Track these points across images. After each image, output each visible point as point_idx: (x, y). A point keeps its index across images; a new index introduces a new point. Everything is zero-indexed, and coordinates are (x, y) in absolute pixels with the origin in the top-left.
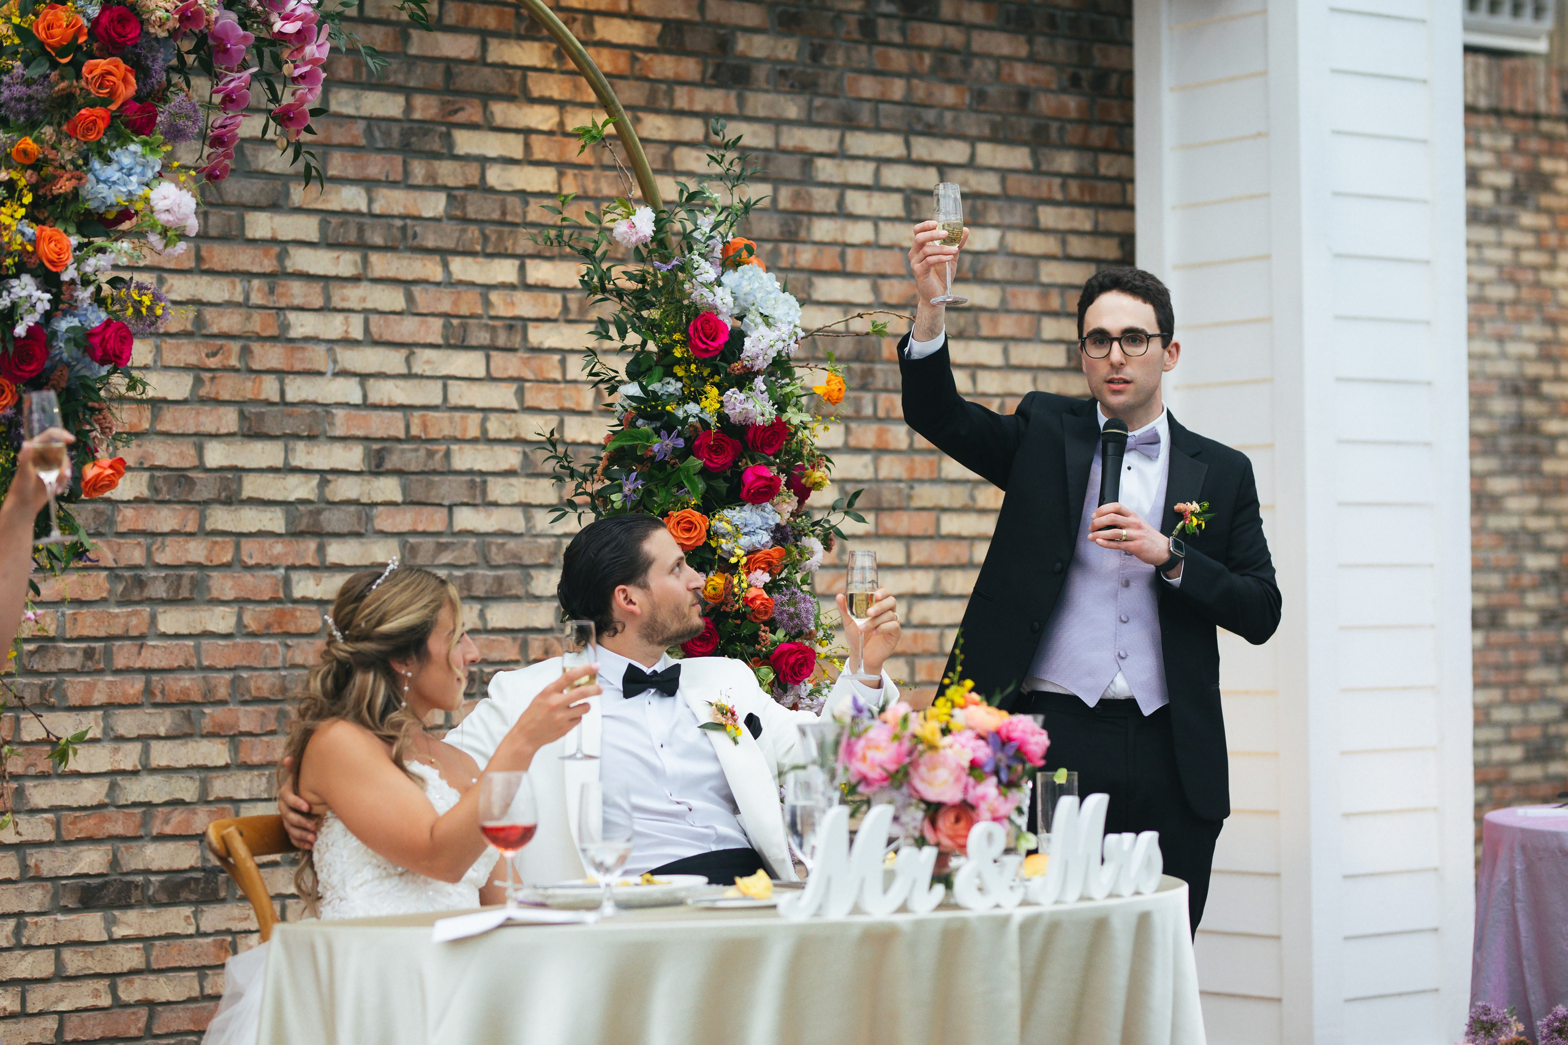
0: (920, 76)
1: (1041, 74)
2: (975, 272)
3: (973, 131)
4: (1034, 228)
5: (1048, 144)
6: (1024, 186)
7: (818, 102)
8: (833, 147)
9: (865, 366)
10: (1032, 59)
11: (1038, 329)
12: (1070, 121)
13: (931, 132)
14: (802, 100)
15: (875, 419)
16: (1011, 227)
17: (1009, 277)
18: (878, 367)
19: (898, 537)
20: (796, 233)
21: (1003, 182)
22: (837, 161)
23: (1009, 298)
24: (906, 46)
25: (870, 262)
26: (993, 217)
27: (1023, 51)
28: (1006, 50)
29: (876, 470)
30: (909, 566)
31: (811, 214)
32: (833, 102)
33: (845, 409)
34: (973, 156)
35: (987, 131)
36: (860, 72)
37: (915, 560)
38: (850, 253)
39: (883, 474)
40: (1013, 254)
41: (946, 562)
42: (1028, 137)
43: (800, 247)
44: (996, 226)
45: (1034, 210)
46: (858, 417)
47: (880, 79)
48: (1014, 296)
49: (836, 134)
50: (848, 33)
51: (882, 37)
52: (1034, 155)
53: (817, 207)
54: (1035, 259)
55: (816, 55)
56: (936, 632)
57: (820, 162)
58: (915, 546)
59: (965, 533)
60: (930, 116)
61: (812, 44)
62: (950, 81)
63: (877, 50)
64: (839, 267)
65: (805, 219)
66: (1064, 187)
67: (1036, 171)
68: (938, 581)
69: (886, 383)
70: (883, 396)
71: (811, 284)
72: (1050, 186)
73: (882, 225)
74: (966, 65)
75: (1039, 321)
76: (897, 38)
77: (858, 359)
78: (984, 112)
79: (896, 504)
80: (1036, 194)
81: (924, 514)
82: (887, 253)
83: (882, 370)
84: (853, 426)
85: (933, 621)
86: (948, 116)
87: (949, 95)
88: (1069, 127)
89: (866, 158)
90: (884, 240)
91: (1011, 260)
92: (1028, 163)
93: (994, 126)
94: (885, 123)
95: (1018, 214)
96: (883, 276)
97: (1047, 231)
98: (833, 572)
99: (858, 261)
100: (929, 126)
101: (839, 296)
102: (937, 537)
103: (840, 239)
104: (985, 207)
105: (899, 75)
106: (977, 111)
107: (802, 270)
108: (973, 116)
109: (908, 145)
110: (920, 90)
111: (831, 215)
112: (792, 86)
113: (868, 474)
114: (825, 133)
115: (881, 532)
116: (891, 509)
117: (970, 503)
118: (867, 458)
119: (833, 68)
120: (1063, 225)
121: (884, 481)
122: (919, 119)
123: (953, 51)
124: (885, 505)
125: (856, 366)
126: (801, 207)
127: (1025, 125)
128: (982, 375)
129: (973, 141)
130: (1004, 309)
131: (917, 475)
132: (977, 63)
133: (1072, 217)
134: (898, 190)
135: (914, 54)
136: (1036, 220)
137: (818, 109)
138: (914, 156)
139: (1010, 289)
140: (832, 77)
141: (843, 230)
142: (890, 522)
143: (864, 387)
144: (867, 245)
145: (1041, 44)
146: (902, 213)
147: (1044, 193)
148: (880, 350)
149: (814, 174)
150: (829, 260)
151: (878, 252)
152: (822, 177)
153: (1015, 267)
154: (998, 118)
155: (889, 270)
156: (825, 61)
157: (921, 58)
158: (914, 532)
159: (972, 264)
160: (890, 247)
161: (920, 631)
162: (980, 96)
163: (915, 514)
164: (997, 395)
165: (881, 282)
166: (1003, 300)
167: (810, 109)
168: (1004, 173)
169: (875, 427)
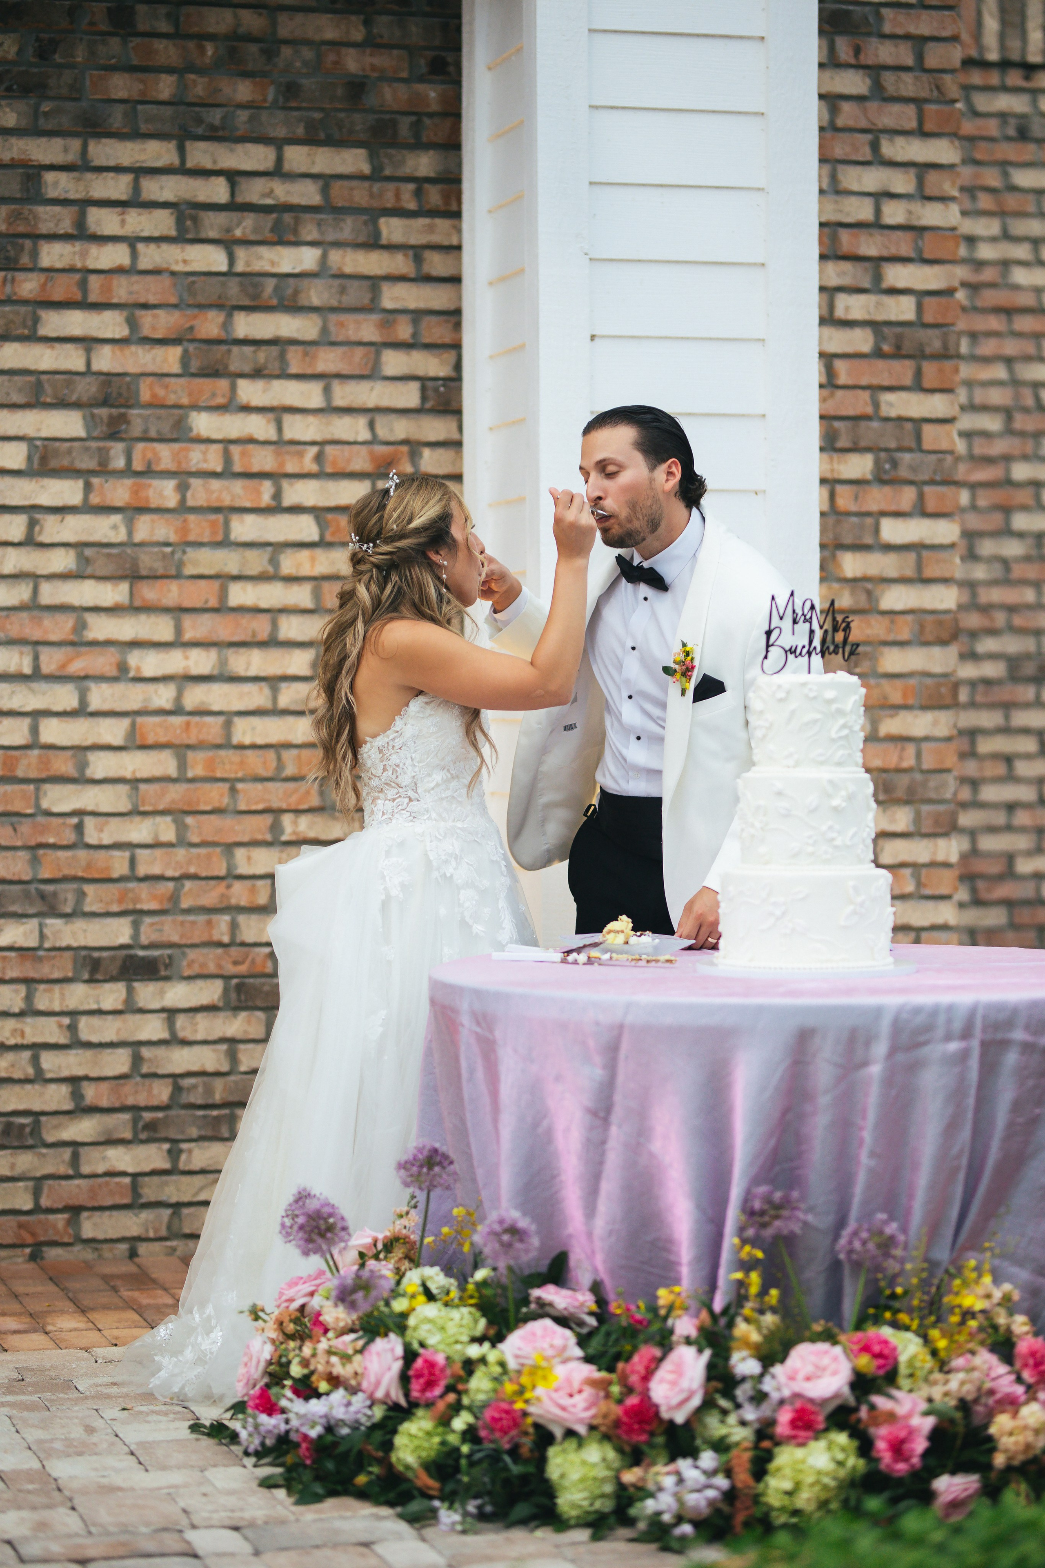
0: (200, 71)
1: (382, 60)
2: (281, 299)
3: (281, 132)
4: (373, 243)
5: (395, 143)
6: (360, 195)
7: (46, 107)
8: (71, 157)
9: (114, 411)
10: (371, 43)
11: (377, 363)
12: (431, 115)
13: (215, 135)
14: (22, 105)
15: (129, 472)
16: (337, 244)
17: (334, 303)
18: (135, 412)
19: (166, 610)
20: (16, 260)
21: (325, 191)
22: (75, 174)
23: (332, 328)
24: (177, 35)
25: (122, 289)
26: (310, 232)
27: (358, 35)
28: (330, 34)
29: (130, 533)
30: (178, 643)
31: (37, 237)
32: (69, 105)
33: (87, 463)
34: (279, 160)
35: (300, 131)
36: (113, 68)
37: (188, 636)
38: (94, 281)
39: (138, 537)
40: (340, 276)
41: (236, 638)
42: (362, 137)
43: (20, 276)
44: (312, 244)
45: (374, 222)
46: (104, 470)
47: (139, 75)
48: (341, 325)
49: (76, 144)
50: (92, 24)
51: (141, 27)
52: (372, 157)
53: (44, 228)
54: (374, 282)
55: (44, 53)
56: (221, 719)
57: (49, 177)
58: (188, 621)
59: (264, 605)
60: (215, 116)
61: (38, 39)
62: (246, 74)
63: (135, 41)
64: (79, 297)
65: (28, 243)
66: (418, 194)
67: (376, 176)
68: (223, 662)
69: (146, 431)
70: (140, 446)
71: (36, 320)
72: (398, 196)
73: (141, 247)
74: (270, 54)
75: (378, 354)
76: (164, 27)
77: (105, 402)
78: (298, 109)
79: (161, 572)
80: (375, 204)
81: (203, 583)
82: (149, 278)
83: (139, 415)
84: (95, 481)
85: (215, 708)
86: (243, 116)
87: (243, 91)
88: (427, 121)
89: (118, 169)
90: (144, 263)
91: (337, 282)
92: (366, 169)
93: (311, 126)
94: (144, 128)
95: (348, 228)
96: (145, 306)
97: (391, 247)
98: (69, 649)
99: (107, 289)
100: (213, 128)
101: (77, 332)
102: (221, 609)
103: (79, 265)
104: (297, 220)
105: (170, 70)
106: (284, 108)
107: (25, 302)
108: (280, 115)
109: (182, 151)
110: (199, 87)
111: (66, 237)
112: (9, 89)
113: (121, 536)
114: (58, 143)
115: (138, 603)
116: (154, 577)
117: (271, 569)
118: (116, 518)
119: (72, 66)
120: (415, 239)
121: (141, 544)
122: (199, 121)
123: (250, 38)
124: (144, 572)
125: (103, 412)
126: (21, 229)
127: (359, 122)
128: (288, 420)
129: (279, 144)
130: (326, 341)
131: (192, 538)
132: (286, 52)
133: (431, 229)
134: (165, 205)
135: (191, 45)
136: (377, 234)
137: (46, 114)
138: (189, 164)
139: (333, 318)
140: (68, 76)
141: (84, 254)
142: (150, 593)
143: (113, 436)
144: (120, 270)
145: (384, 25)
146: (173, 233)
147: (389, 201)
148: (137, 392)
149: (43, 190)
150: (61, 289)
151: (135, 278)
152: (52, 193)
153: (343, 290)
154: (317, 115)
155: (152, 299)
156: (58, 58)
157: (202, 50)
158: (186, 604)
159: (276, 288)
160: (156, 272)
161: (196, 719)
162: (291, 90)
163: (188, 583)
164: (313, 443)
165: (139, 313)
166: (324, 330)
167: (36, 113)
168: (325, 180)
169: (128, 482)
